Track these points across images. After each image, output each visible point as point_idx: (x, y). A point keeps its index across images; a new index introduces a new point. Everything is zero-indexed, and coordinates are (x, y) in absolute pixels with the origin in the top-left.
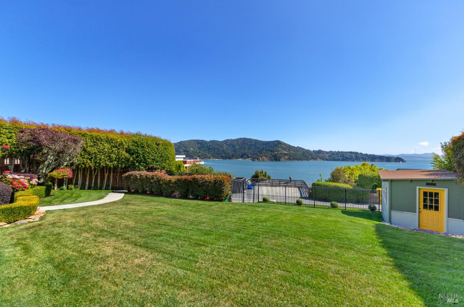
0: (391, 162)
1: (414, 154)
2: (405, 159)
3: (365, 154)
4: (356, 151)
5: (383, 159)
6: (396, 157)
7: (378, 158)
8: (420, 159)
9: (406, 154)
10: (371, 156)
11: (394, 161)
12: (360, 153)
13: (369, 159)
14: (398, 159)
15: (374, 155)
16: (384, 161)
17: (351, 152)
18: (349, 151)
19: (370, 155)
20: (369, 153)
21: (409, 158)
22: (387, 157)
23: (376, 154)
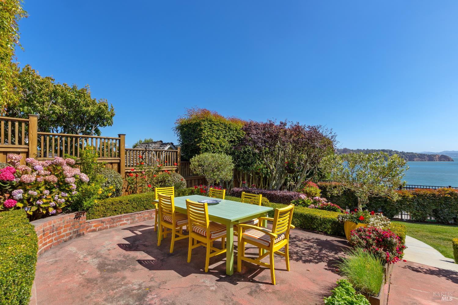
0: (435, 161)
2: (452, 158)
3: (400, 152)
4: (390, 149)
5: (425, 158)
6: (441, 155)
7: (418, 157)
9: (451, 151)
10: (409, 155)
11: (438, 160)
12: (395, 151)
13: (407, 157)
14: (444, 158)
17: (384, 150)
18: (380, 149)
19: (407, 153)
20: (406, 151)
21: (455, 156)
22: (429, 155)
23: (414, 152)
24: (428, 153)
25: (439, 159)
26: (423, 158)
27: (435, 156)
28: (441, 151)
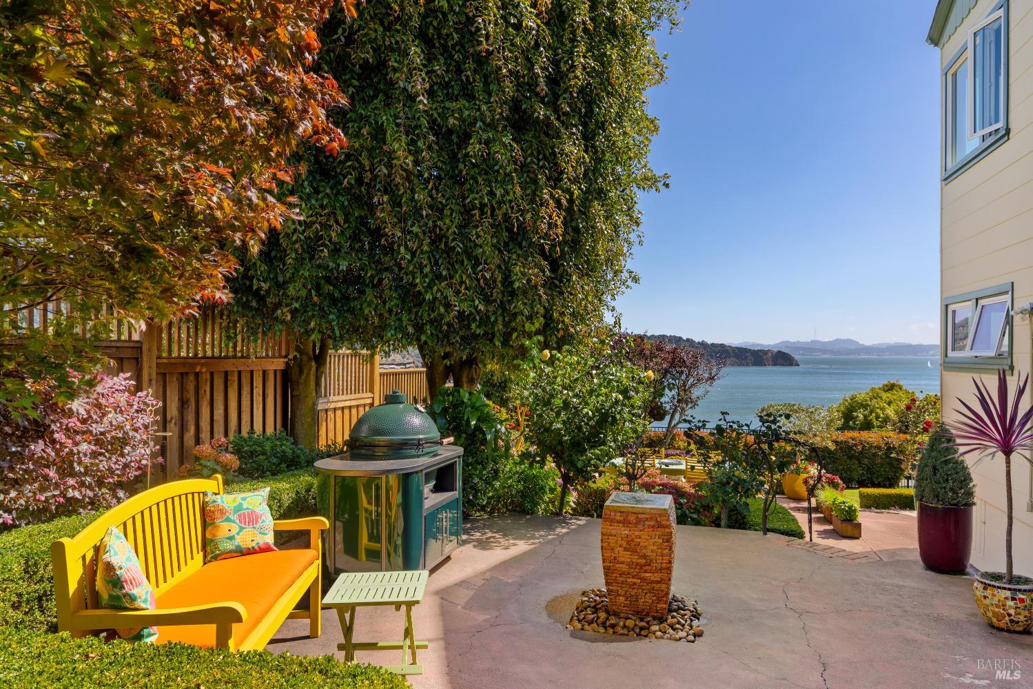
0: (765, 365)
1: (812, 341)
2: (797, 357)
3: (699, 343)
5: (746, 358)
6: (776, 350)
7: (732, 354)
8: (824, 356)
9: (794, 343)
11: (771, 362)
12: (688, 340)
14: (782, 358)
15: (722, 345)
16: (747, 365)
19: (713, 345)
20: (709, 341)
21: (802, 354)
23: (726, 343)
24: (753, 345)
25: (773, 360)
26: (742, 359)
27: (765, 352)
28: (777, 342)
